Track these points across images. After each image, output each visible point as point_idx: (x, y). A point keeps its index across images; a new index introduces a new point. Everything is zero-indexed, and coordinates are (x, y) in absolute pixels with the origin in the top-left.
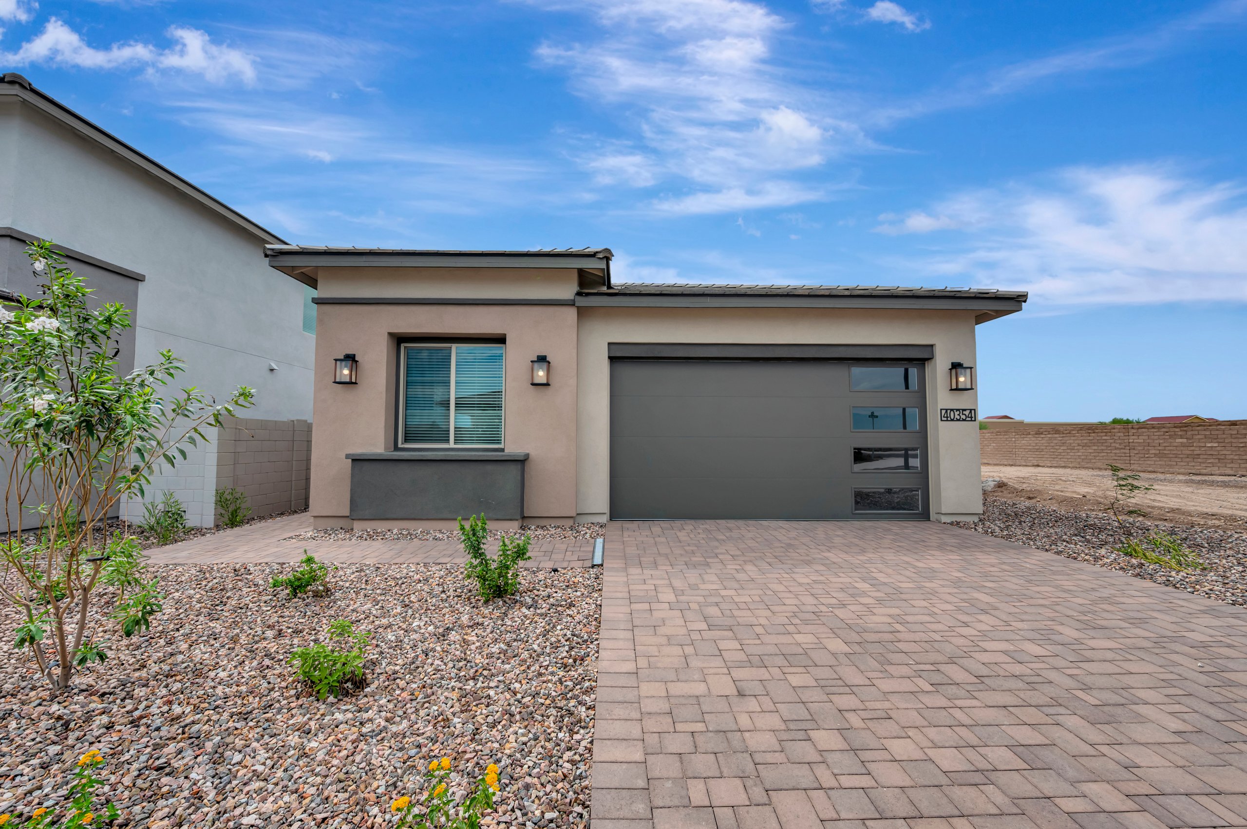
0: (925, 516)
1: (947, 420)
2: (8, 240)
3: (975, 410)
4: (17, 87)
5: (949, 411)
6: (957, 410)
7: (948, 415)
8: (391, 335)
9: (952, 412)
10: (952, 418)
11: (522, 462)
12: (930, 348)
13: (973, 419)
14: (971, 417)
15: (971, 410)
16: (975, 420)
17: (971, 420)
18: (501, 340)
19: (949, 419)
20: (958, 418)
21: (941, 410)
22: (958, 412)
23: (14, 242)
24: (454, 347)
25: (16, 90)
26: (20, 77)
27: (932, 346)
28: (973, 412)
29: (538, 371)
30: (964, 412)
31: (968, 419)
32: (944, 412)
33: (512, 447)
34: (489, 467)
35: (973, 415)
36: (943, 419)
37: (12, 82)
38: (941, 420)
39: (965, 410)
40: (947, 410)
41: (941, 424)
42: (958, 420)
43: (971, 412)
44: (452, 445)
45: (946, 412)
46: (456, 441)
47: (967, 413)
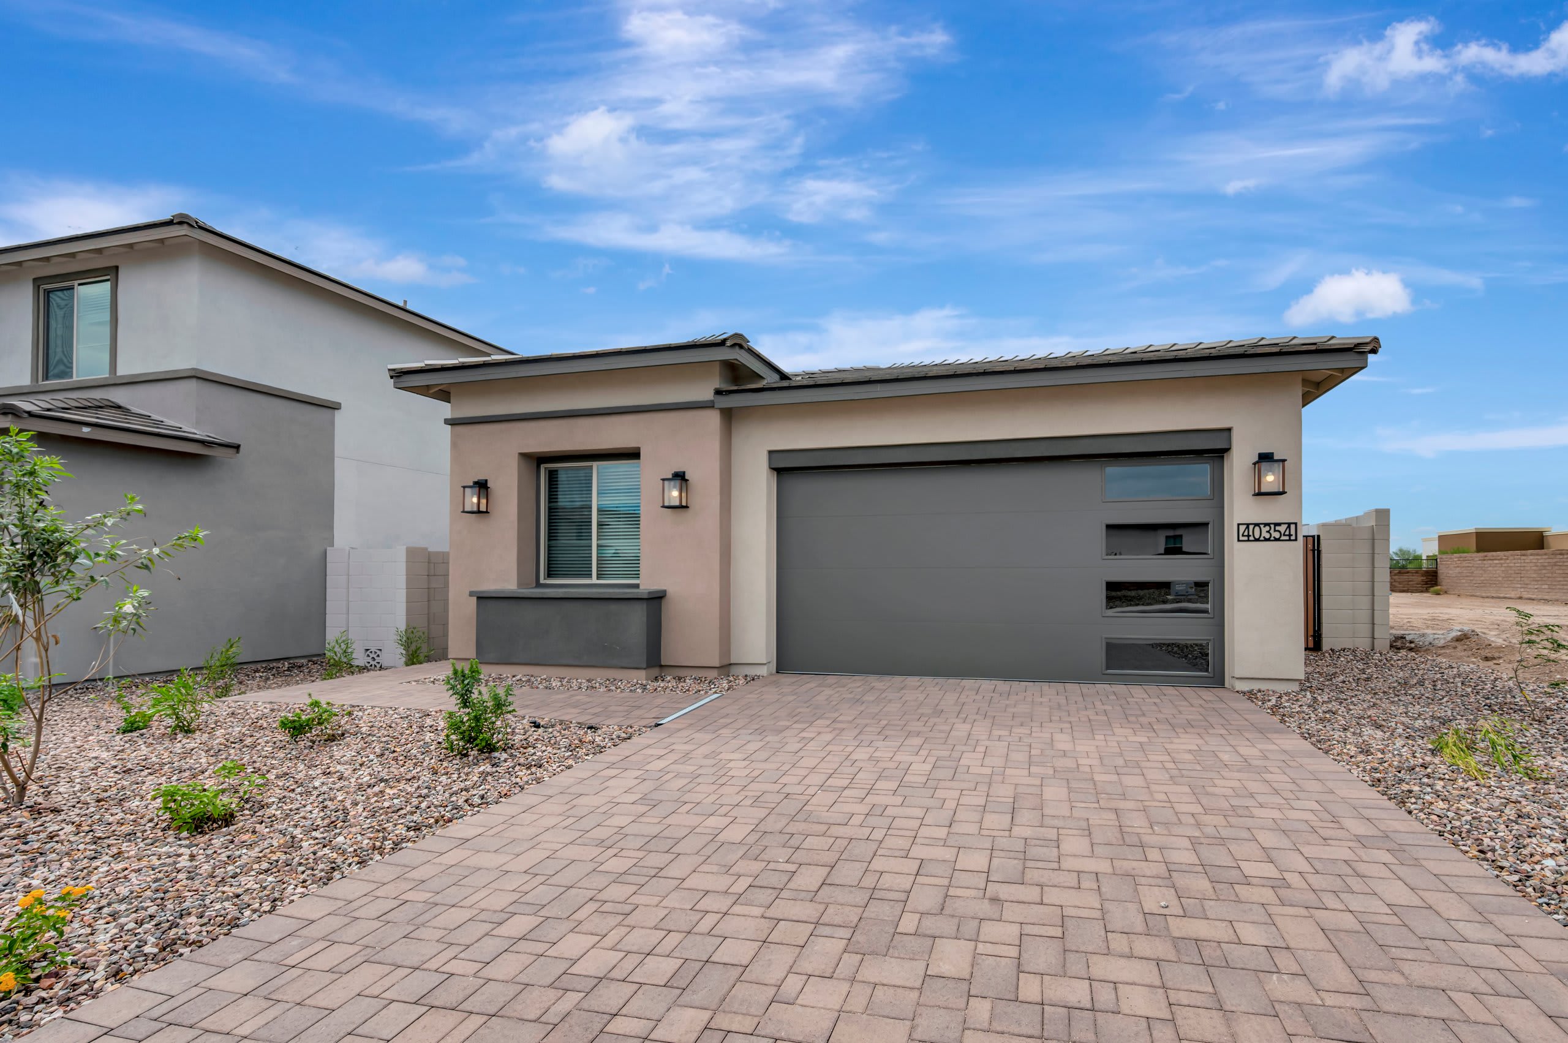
0: (1218, 680)
1: (1248, 540)
2: (194, 381)
3: (1296, 524)
4: (185, 226)
5: (1251, 527)
6: (1266, 525)
7: (1249, 533)
8: (525, 456)
9: (1257, 529)
10: (1257, 536)
11: (657, 599)
12: (1226, 434)
13: (1293, 538)
14: (1290, 535)
15: (1289, 524)
16: (1296, 540)
17: (1290, 540)
18: (634, 455)
19: (1251, 538)
20: (1267, 536)
21: (1239, 525)
22: (1267, 528)
23: (200, 382)
24: (595, 465)
25: (183, 230)
26: (187, 216)
27: (1229, 430)
28: (1293, 527)
29: (670, 491)
30: (1278, 528)
31: (1283, 538)
32: (1242, 528)
33: (647, 583)
34: (614, 607)
35: (1293, 532)
36: (1241, 538)
37: (181, 223)
38: (1239, 540)
39: (1279, 524)
40: (1248, 525)
41: (1239, 546)
42: (1266, 540)
43: (1289, 527)
44: (594, 580)
45: (1248, 527)
46: (598, 578)
47: (1282, 528)
